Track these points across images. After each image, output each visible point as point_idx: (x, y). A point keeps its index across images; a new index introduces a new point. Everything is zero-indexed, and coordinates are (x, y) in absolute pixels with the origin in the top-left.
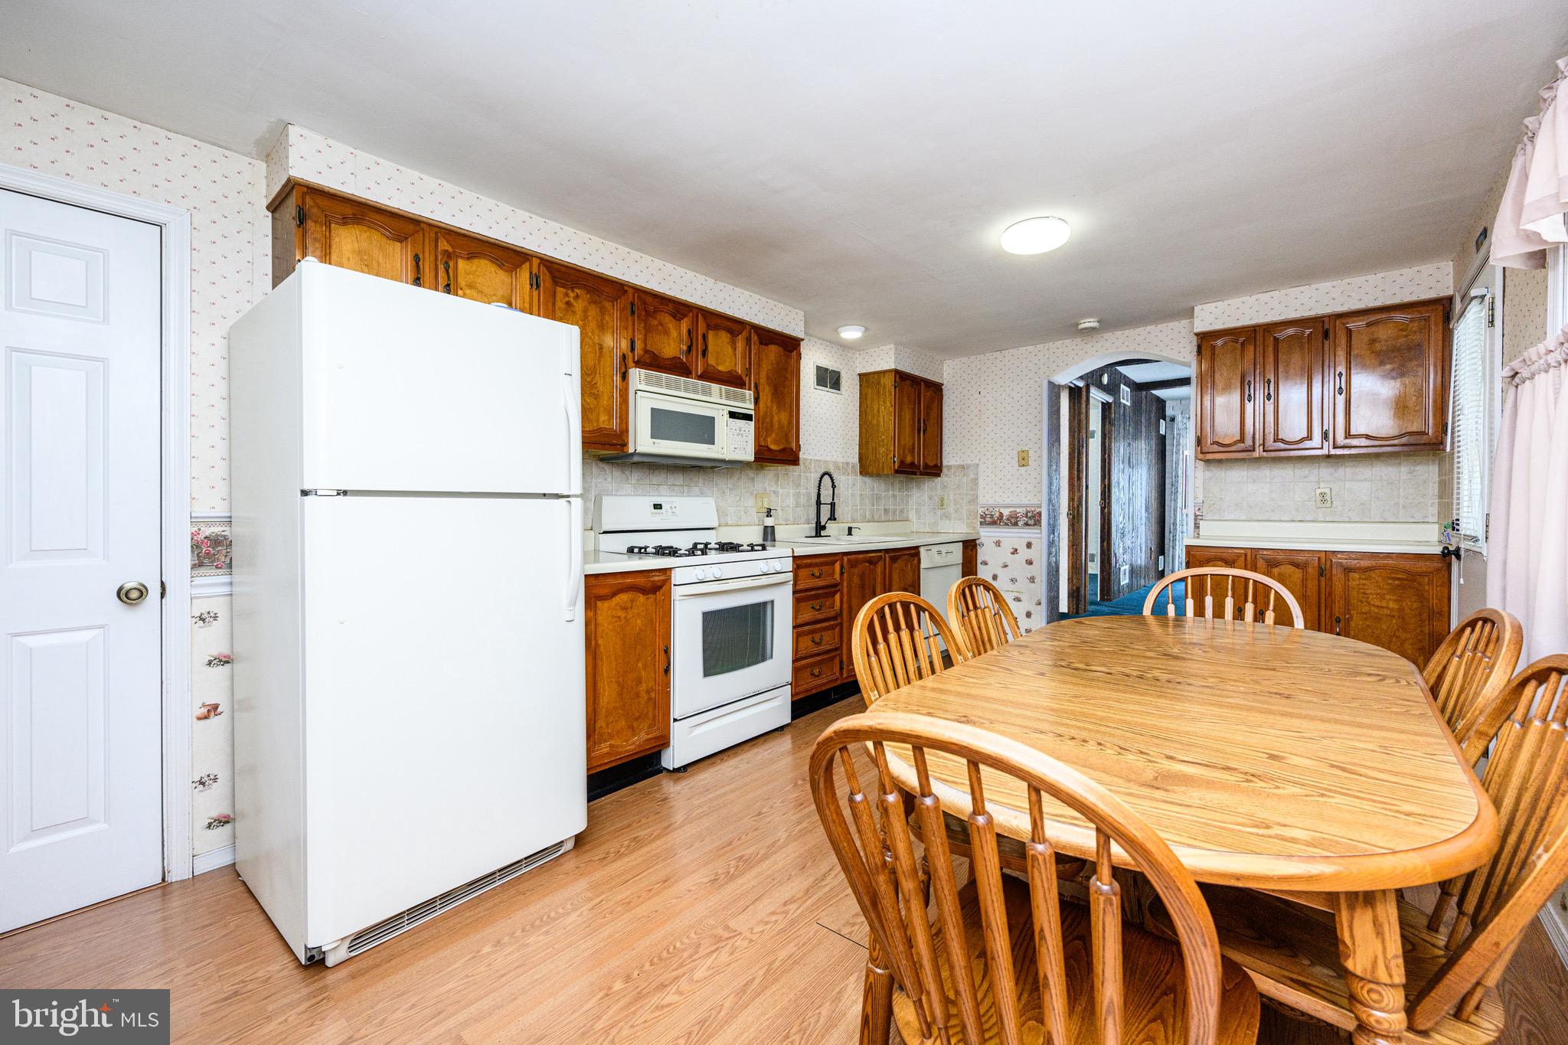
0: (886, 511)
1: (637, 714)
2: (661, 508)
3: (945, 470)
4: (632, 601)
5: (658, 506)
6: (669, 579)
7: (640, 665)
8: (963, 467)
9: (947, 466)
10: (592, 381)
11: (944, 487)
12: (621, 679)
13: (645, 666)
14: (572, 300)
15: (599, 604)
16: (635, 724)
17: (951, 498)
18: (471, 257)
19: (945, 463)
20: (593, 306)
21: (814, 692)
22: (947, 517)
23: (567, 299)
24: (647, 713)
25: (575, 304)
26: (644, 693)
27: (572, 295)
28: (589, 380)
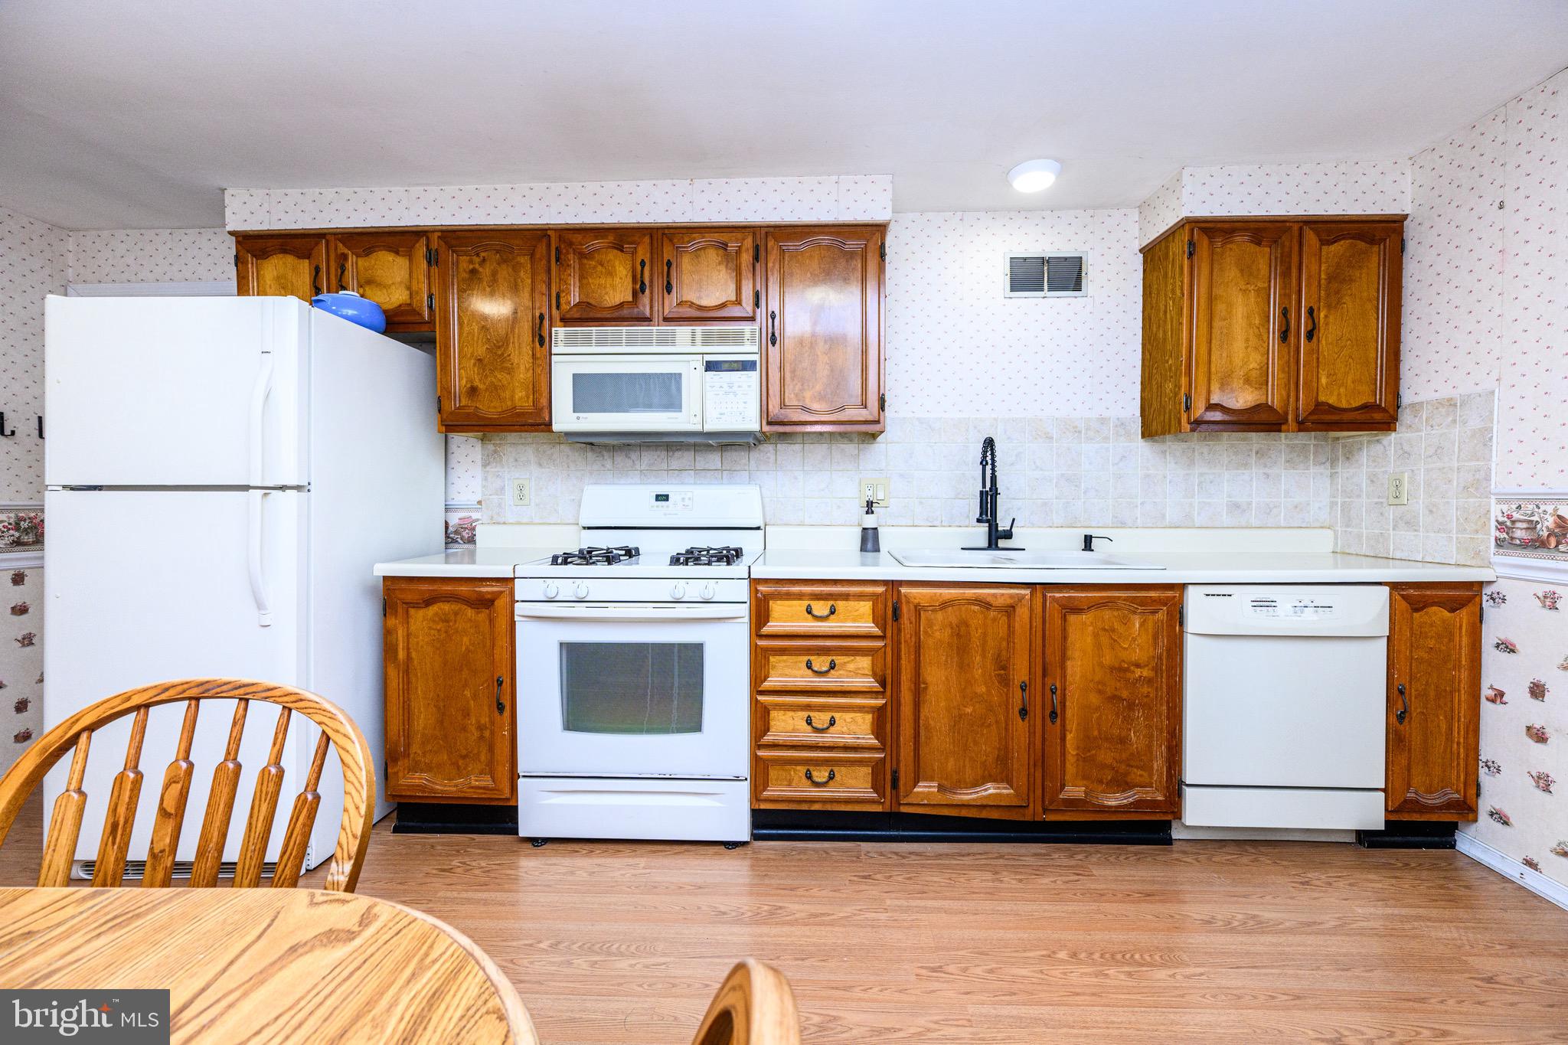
0: (1235, 507)
1: (464, 752)
2: (667, 500)
3: (1405, 417)
4: (456, 614)
5: (662, 498)
6: (512, 593)
7: (467, 693)
8: (1451, 403)
9: (1413, 405)
10: (503, 354)
11: (1405, 454)
12: (441, 704)
13: (475, 697)
14: (477, 266)
15: (412, 611)
16: (461, 762)
17: (1421, 477)
18: (368, 252)
19: (1407, 397)
20: (504, 266)
21: (816, 807)
22: (1411, 524)
23: (471, 267)
24: (479, 753)
25: (481, 270)
26: (473, 729)
27: (477, 260)
28: (500, 353)
